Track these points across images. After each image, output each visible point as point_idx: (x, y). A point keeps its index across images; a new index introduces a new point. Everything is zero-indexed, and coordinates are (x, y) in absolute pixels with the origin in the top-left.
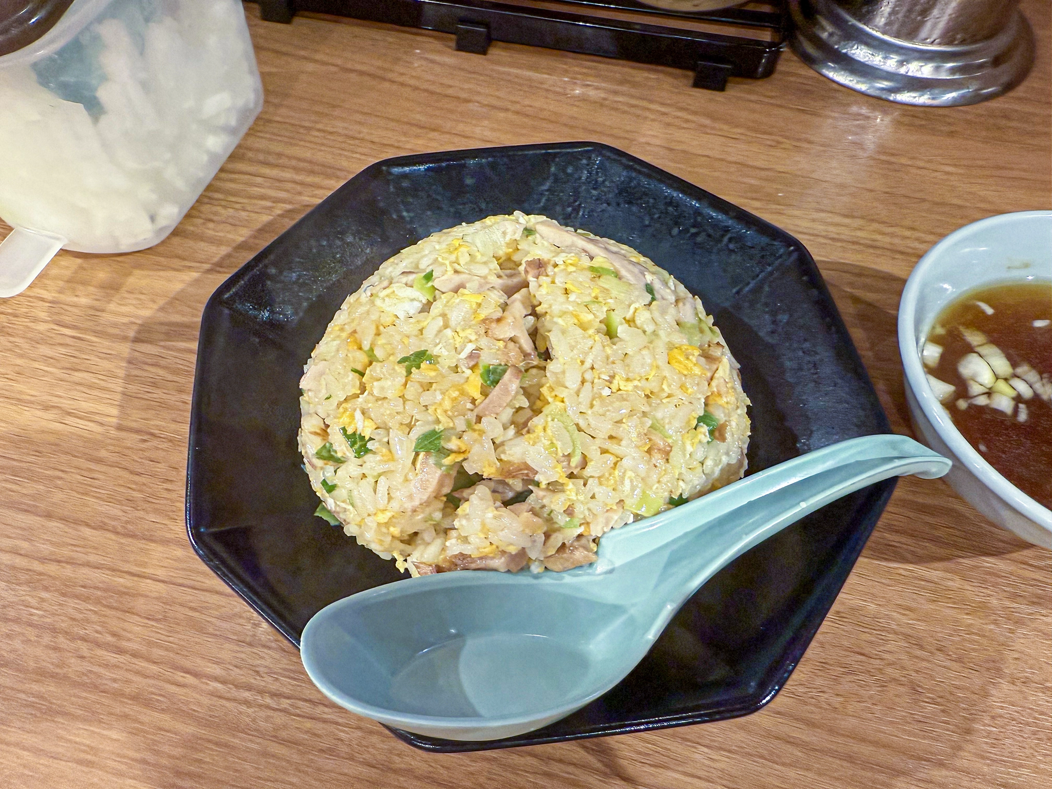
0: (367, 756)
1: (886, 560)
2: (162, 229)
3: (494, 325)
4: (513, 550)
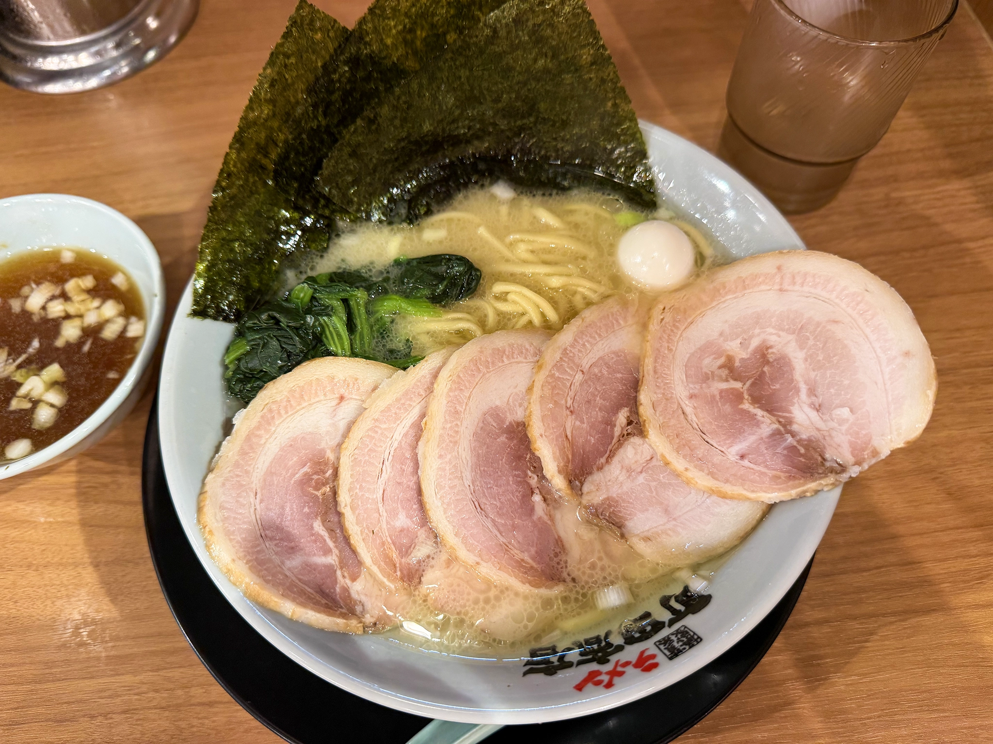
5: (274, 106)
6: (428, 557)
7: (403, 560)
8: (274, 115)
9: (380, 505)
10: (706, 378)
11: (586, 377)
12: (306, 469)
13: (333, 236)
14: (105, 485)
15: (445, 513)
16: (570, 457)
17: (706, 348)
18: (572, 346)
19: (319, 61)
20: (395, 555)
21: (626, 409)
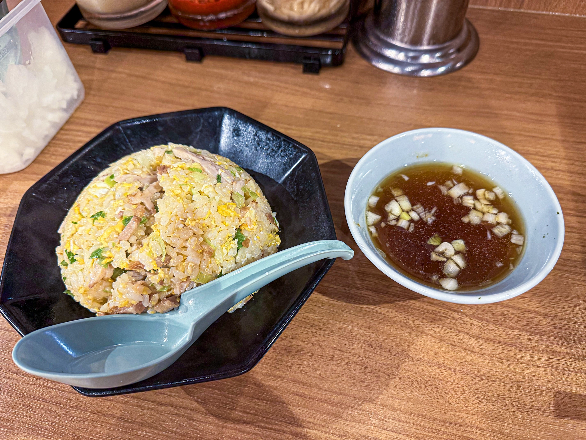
0: (93, 409)
1: (360, 304)
2: (27, 161)
3: (132, 198)
4: (135, 302)
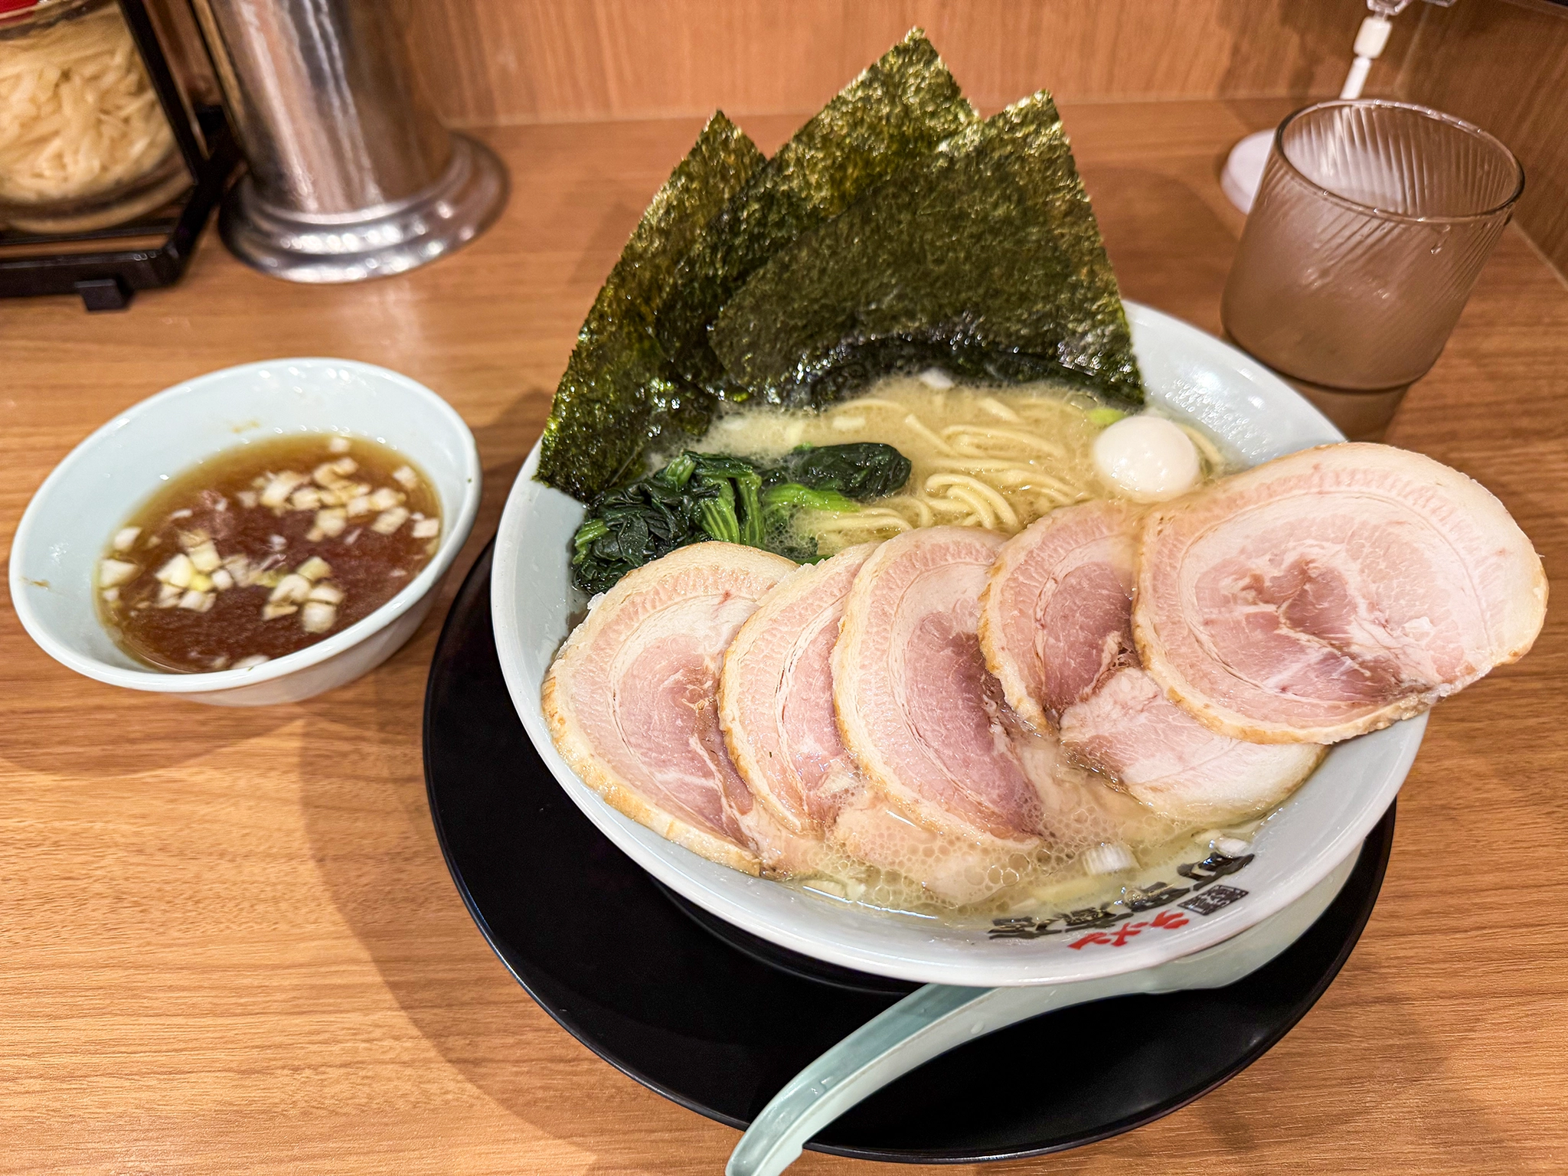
5: (667, 239)
6: (847, 791)
7: (811, 793)
8: (664, 251)
9: (780, 724)
10: (1228, 601)
11: (1061, 587)
12: (679, 676)
13: (714, 418)
14: (344, 755)
15: (870, 735)
16: (1043, 678)
17: (1220, 569)
18: (1041, 549)
19: (726, 190)
20: (800, 786)
21: (1116, 633)
